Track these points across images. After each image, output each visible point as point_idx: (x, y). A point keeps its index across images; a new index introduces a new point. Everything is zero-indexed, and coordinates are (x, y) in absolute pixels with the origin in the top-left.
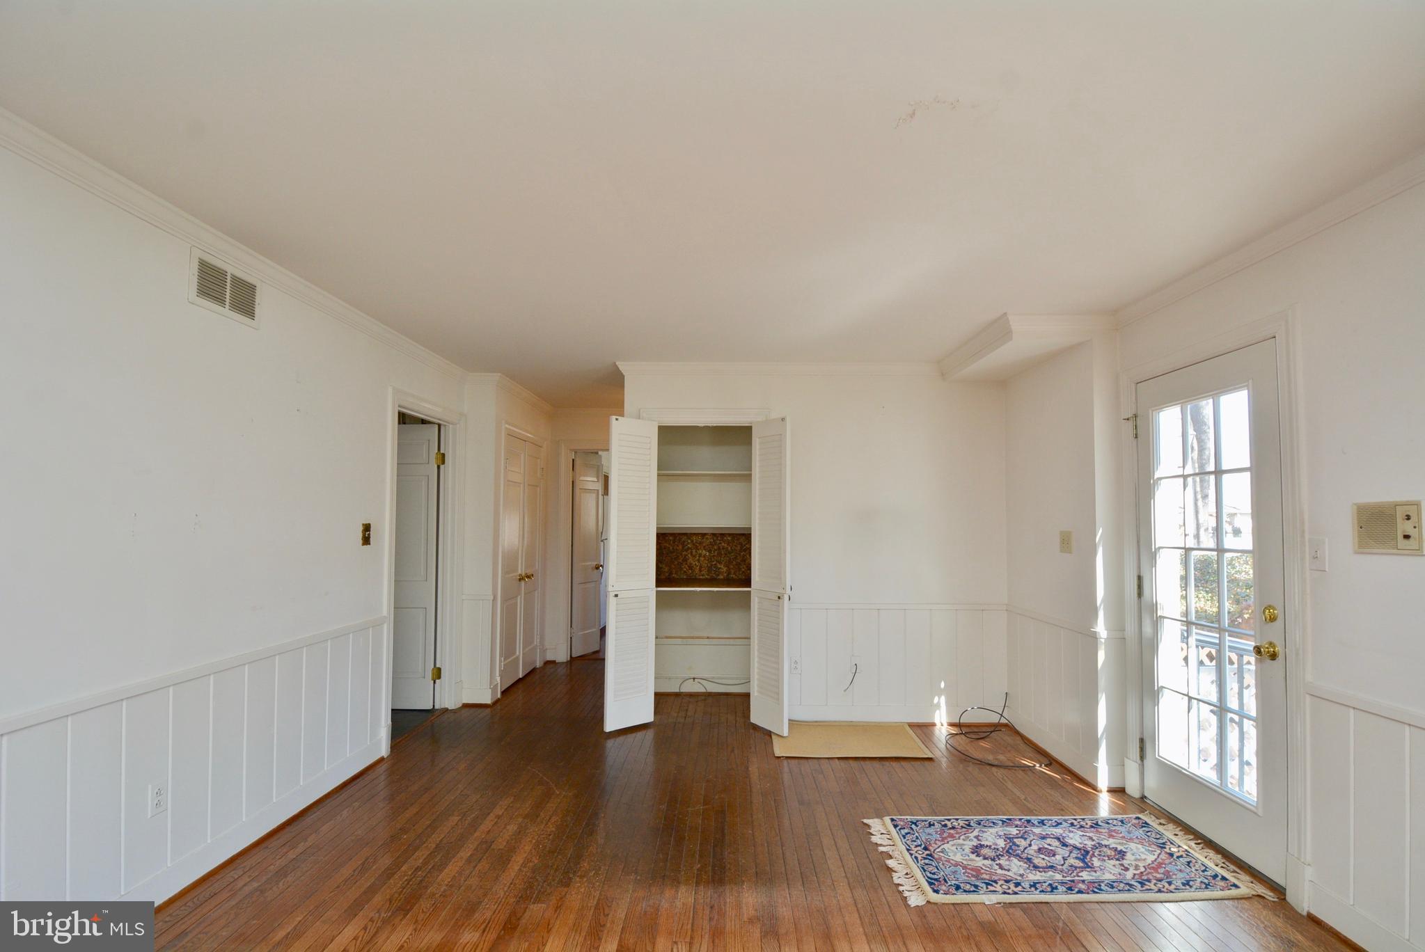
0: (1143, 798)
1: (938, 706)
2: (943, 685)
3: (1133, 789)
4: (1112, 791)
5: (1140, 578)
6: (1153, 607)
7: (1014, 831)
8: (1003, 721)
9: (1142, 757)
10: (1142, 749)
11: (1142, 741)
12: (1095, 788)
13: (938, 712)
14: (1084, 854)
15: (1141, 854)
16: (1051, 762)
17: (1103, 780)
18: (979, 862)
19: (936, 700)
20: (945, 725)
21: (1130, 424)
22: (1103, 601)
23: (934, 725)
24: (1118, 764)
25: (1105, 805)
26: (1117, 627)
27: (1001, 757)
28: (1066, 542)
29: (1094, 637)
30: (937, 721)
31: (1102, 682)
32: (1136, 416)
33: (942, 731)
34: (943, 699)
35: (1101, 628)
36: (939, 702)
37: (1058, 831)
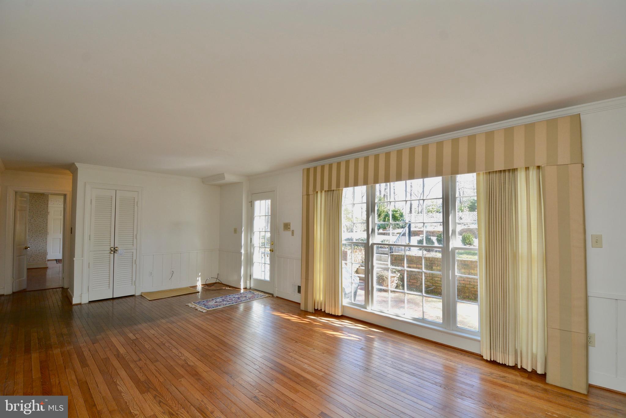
0: (250, 288)
1: (198, 280)
2: (200, 274)
3: (248, 287)
4: (244, 289)
5: (251, 238)
6: (253, 245)
7: (223, 298)
8: (218, 281)
9: (250, 279)
10: (250, 277)
11: (250, 275)
12: (240, 289)
13: (198, 282)
14: (239, 298)
15: (249, 295)
16: (230, 287)
17: (242, 287)
18: (217, 304)
19: (198, 279)
20: (200, 285)
21: (250, 203)
22: (243, 245)
23: (197, 286)
24: (245, 283)
25: (242, 291)
26: (246, 250)
27: (218, 288)
28: (235, 231)
29: (241, 253)
30: (198, 285)
31: (243, 263)
32: (251, 201)
33: (199, 288)
34: (200, 278)
35: (243, 251)
36: (199, 279)
37: (233, 296)
